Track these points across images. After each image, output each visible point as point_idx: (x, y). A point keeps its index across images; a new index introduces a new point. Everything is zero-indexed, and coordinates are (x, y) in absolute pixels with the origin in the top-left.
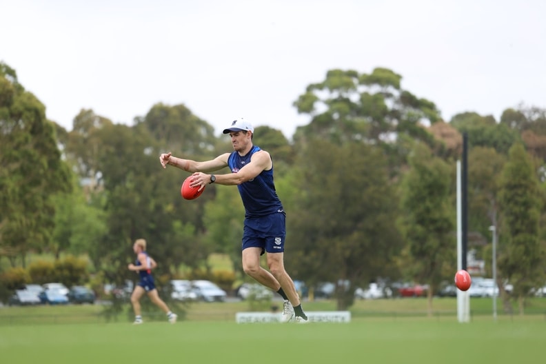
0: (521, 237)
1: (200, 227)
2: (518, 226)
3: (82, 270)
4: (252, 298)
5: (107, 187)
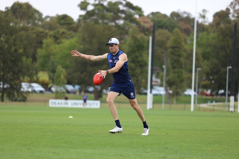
0: (176, 70)
1: (34, 59)
2: (175, 65)
4: (57, 92)
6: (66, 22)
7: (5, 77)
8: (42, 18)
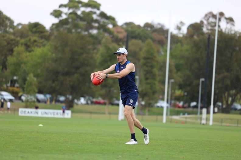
0: (149, 81)
2: (148, 76)
4: (27, 101)
6: (38, 30)
8: (13, 26)
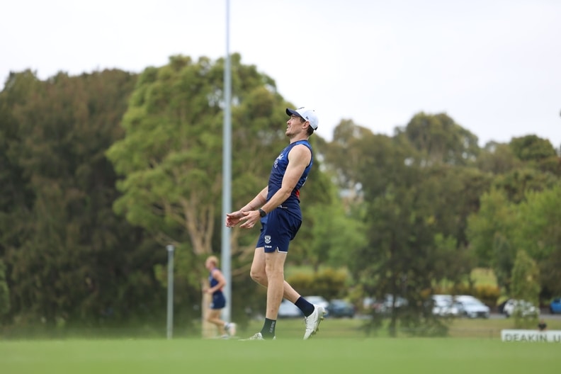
1: (462, 240)
3: (340, 283)
5: (367, 199)
6: (534, 153)
7: (398, 283)
8: (477, 147)
